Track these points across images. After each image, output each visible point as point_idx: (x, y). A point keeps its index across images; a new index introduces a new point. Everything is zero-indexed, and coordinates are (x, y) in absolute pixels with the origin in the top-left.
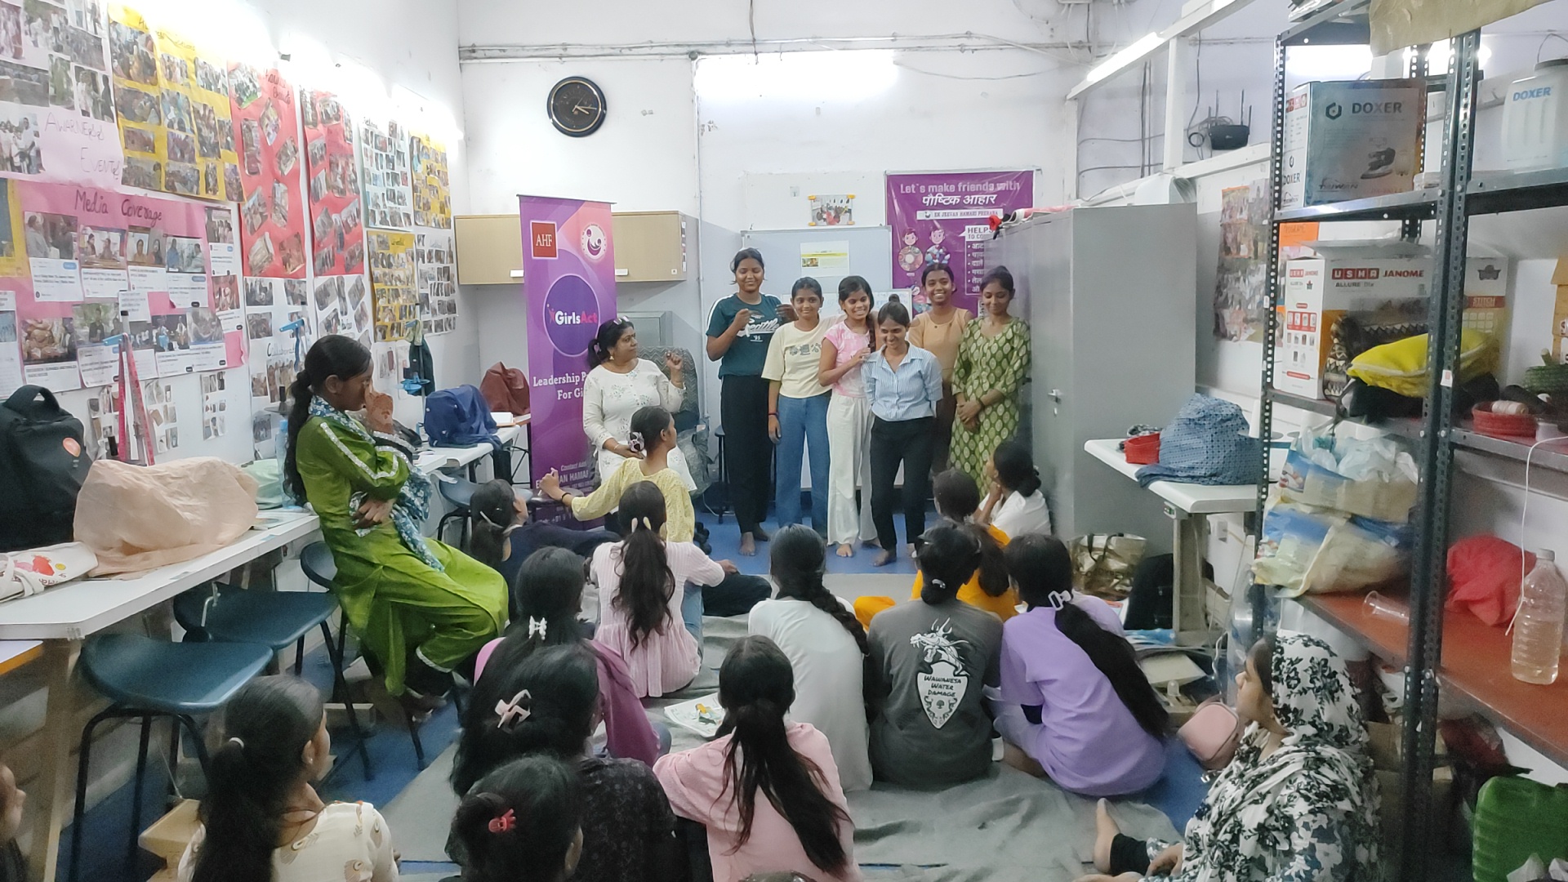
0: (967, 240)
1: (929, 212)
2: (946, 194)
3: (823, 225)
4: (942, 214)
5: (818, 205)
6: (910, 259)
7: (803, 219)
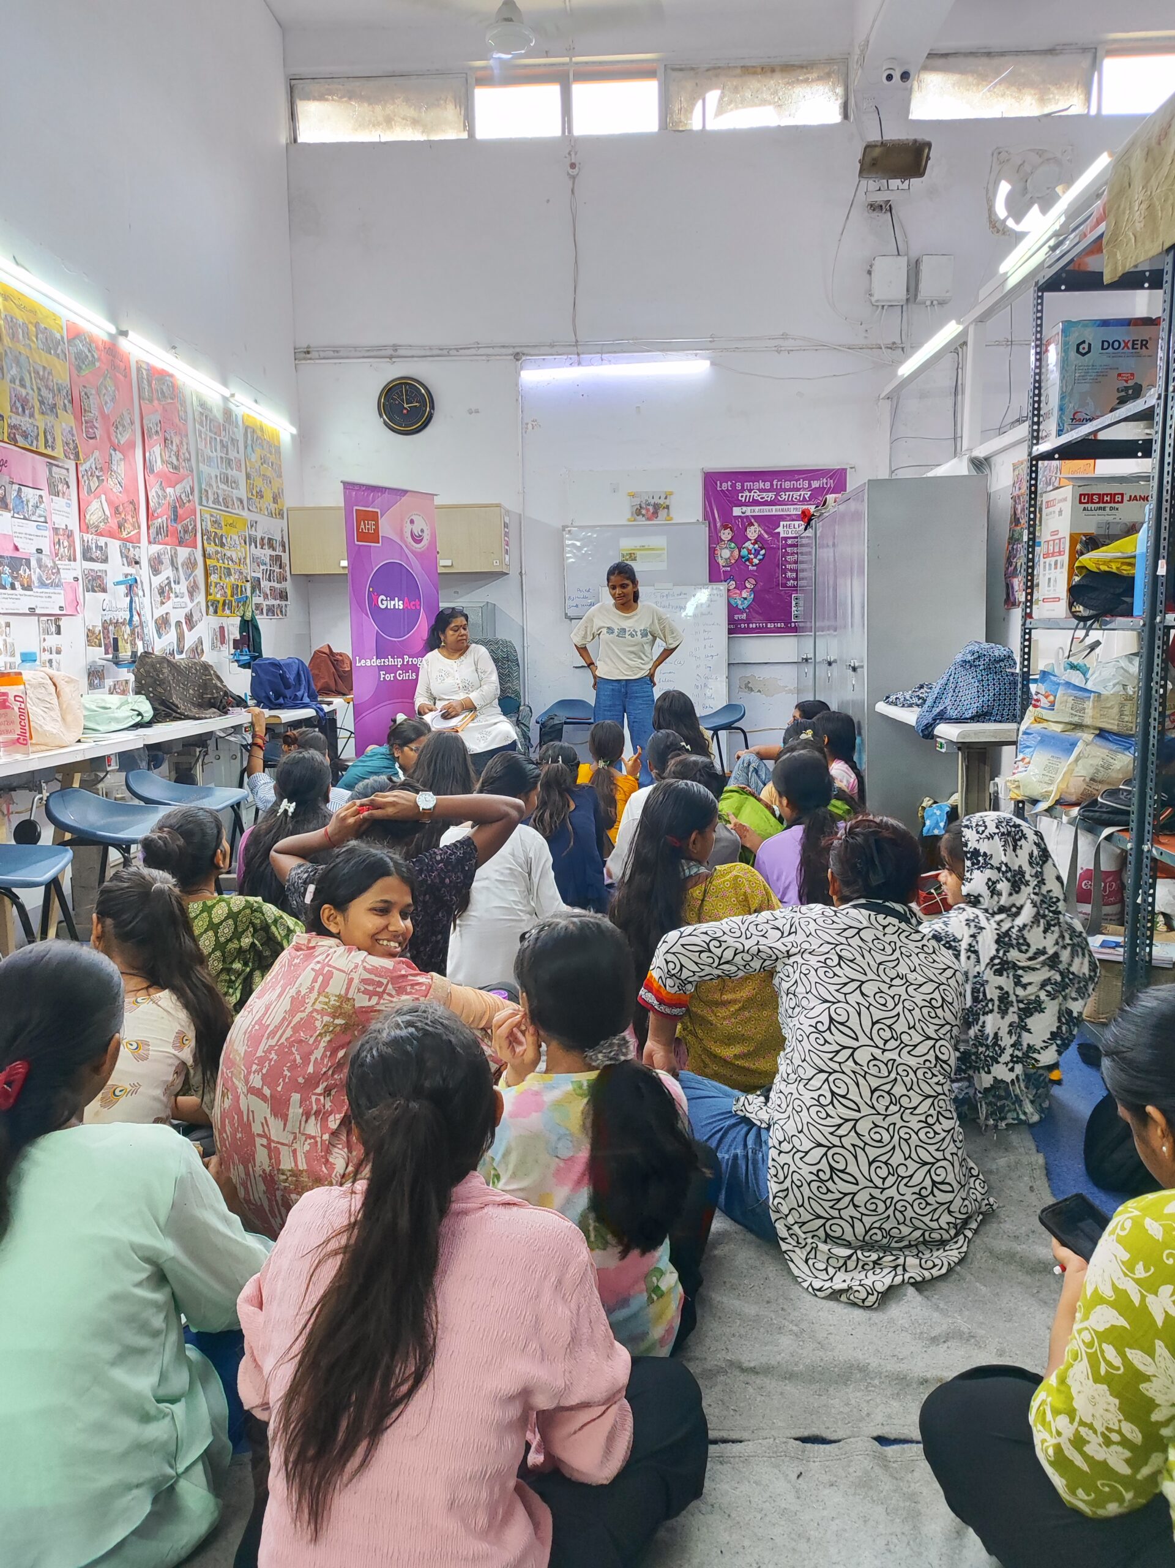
0: (782, 535)
1: (744, 508)
2: (761, 490)
3: (641, 521)
4: (757, 511)
5: (637, 501)
6: (726, 553)
7: (622, 515)
